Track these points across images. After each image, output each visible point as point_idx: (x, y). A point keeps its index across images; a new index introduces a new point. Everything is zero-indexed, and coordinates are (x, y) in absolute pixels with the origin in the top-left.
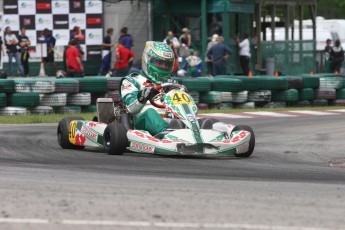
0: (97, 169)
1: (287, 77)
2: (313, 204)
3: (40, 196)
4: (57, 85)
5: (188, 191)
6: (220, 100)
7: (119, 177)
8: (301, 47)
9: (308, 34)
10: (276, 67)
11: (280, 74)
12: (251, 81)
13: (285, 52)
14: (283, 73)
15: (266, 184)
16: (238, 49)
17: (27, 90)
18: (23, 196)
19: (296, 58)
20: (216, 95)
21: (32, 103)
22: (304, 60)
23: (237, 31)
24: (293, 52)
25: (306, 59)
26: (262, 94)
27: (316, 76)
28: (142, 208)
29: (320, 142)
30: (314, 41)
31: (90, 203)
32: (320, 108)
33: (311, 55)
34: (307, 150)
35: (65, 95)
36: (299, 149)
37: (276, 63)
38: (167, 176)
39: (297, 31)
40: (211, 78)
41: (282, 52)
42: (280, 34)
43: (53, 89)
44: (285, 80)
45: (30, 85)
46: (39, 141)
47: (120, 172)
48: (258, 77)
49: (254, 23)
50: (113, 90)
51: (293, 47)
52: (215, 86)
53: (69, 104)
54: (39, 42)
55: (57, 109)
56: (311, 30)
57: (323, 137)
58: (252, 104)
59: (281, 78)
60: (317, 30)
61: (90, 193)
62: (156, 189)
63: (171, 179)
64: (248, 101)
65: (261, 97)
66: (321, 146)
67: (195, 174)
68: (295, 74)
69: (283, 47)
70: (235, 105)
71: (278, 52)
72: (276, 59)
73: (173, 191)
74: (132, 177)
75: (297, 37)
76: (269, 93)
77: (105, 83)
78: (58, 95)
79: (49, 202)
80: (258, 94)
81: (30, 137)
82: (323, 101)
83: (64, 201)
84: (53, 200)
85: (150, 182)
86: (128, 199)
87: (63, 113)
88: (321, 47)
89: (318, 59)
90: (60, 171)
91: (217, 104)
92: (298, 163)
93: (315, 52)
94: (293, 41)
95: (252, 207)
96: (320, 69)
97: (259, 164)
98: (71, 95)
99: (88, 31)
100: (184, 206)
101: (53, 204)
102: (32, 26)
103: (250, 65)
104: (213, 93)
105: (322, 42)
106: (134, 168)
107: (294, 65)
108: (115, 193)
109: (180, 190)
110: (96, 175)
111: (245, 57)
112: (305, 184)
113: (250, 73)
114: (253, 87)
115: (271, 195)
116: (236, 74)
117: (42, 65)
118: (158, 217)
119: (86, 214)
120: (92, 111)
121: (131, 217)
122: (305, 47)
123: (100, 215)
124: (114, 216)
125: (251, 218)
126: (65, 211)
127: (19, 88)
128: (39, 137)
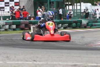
0: (17, 47)
1: (73, 20)
2: (79, 57)
3: (1, 55)
5: (44, 53)
7: (23, 49)
9: (79, 8)
12: (62, 21)
15: (66, 51)
16: (59, 12)
22: (78, 15)
23: (58, 7)
25: (78, 14)
26: (66, 25)
27: (81, 19)
28: (30, 58)
29: (82, 39)
30: (80, 10)
31: (15, 57)
32: (82, 29)
33: (80, 14)
34: (78, 41)
35: (8, 26)
36: (75, 41)
38: (38, 49)
39: (75, 7)
43: (5, 24)
48: (64, 20)
50: (22, 24)
51: (74, 11)
53: (9, 28)
55: (6, 30)
56: (80, 6)
57: (83, 37)
58: (62, 28)
60: (81, 6)
61: (15, 54)
62: (34, 53)
63: (39, 50)
64: (61, 27)
66: (82, 40)
68: (75, 19)
73: (39, 53)
74: (27, 49)
75: (75, 8)
76: (67, 25)
77: (20, 22)
80: (64, 25)
82: (83, 27)
83: (7, 56)
85: (32, 51)
86: (26, 55)
88: (82, 11)
89: (82, 15)
90: (7, 48)
92: (76, 45)
93: (81, 13)
94: (74, 10)
95: (62, 57)
96: (82, 18)
97: (65, 45)
98: (10, 26)
99: (15, 7)
100: (42, 57)
101: (4, 57)
103: (62, 17)
105: (83, 10)
106: (28, 47)
107: (75, 16)
108: (22, 54)
109: (41, 53)
110: (17, 49)
111: (60, 14)
112: (77, 51)
113: (62, 19)
114: (63, 23)
115: (68, 54)
116: (58, 19)
118: (34, 61)
119: (14, 60)
120: (16, 30)
121: (27, 61)
122: (78, 11)
123: (18, 60)
124: (22, 61)
125: (62, 61)
126: (8, 59)
128: (0, 38)
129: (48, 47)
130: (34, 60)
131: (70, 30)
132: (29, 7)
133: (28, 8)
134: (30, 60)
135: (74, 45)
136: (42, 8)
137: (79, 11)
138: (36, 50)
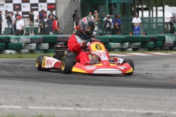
0: (49, 81)
2: (157, 99)
3: (19, 94)
4: (31, 39)
5: (94, 92)
6: (115, 47)
7: (60, 85)
8: (157, 20)
9: (160, 14)
11: (146, 34)
13: (149, 23)
15: (134, 89)
17: (16, 42)
19: (154, 26)
20: (113, 45)
21: (18, 48)
22: (158, 27)
23: (124, 12)
24: (152, 23)
26: (136, 44)
28: (70, 101)
30: (163, 18)
31: (44, 98)
32: (165, 51)
33: (162, 25)
34: (157, 72)
35: (35, 44)
36: (152, 72)
37: (144, 29)
39: (154, 13)
40: (110, 36)
41: (147, 23)
42: (146, 14)
43: (29, 41)
44: (148, 37)
45: (18, 39)
46: (21, 67)
47: (61, 83)
49: (133, 8)
50: (60, 42)
51: (153, 21)
52: (112, 40)
53: (37, 49)
54: (23, 17)
55: (31, 51)
56: (162, 12)
57: (166, 66)
58: (131, 49)
59: (146, 36)
60: (165, 12)
61: (44, 93)
62: (78, 92)
63: (86, 87)
64: (129, 48)
66: (165, 70)
67: (99, 84)
68: (154, 34)
69: (147, 20)
70: (122, 50)
72: (144, 26)
73: (87, 92)
74: (67, 86)
75: (154, 16)
76: (139, 43)
77: (56, 38)
78: (32, 44)
79: (23, 97)
80: (134, 44)
81: (16, 65)
82: (167, 48)
83: (31, 97)
84: (25, 96)
85: (75, 88)
86: (63, 96)
87: (34, 53)
88: (167, 21)
89: (166, 27)
90: (30, 82)
91: (113, 49)
93: (164, 23)
94: (153, 18)
95: (126, 101)
96: (166, 32)
98: (38, 44)
99: (48, 12)
100: (91, 100)
101: (25, 99)
104: (111, 43)
105: (168, 18)
106: (68, 81)
107: (153, 30)
108: (57, 93)
109: (90, 92)
112: (155, 89)
114: (131, 41)
115: (137, 95)
116: (123, 34)
118: (78, 105)
119: (41, 104)
120: (49, 52)
121: (64, 105)
122: (159, 20)
123: (48, 104)
124: (55, 105)
125: (125, 106)
126: (30, 102)
127: (12, 41)
128: (21, 65)
130: (76, 103)
133: (70, 14)
134: (71, 103)
135: (150, 79)
136: (95, 15)
137: (161, 20)
138: (83, 86)
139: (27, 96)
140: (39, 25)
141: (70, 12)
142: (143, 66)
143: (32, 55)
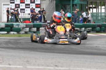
0: (38, 51)
1: (97, 24)
3: (20, 59)
4: (26, 25)
5: (66, 58)
7: (44, 53)
10: (93, 21)
11: (94, 23)
12: (85, 25)
13: (96, 16)
14: (95, 22)
15: (89, 56)
17: (17, 27)
18: (15, 59)
19: (100, 18)
21: (18, 31)
22: (102, 18)
23: (81, 9)
24: (98, 16)
26: (89, 29)
28: (52, 63)
30: (105, 13)
31: (36, 61)
35: (28, 28)
37: (93, 19)
39: (100, 10)
41: (95, 16)
42: (95, 10)
44: (96, 25)
45: (18, 25)
46: (20, 42)
49: (87, 7)
51: (99, 15)
53: (30, 31)
54: (21, 12)
55: (26, 33)
59: (95, 24)
61: (35, 58)
62: (56, 57)
63: (60, 54)
64: (84, 31)
65: (89, 30)
67: (68, 53)
68: (99, 23)
69: (95, 14)
71: (94, 16)
72: (93, 18)
73: (61, 58)
74: (49, 54)
76: (91, 28)
77: (41, 25)
78: (26, 28)
79: (23, 61)
80: (88, 29)
81: (18, 41)
83: (28, 61)
85: (54, 55)
92: (100, 50)
94: (99, 13)
98: (30, 28)
99: (36, 9)
102: (19, 7)
106: (49, 51)
107: (99, 20)
108: (43, 59)
109: (63, 58)
110: (37, 53)
113: (85, 22)
117: (22, 19)
118: (56, 66)
126: (28, 64)
127: (15, 26)
128: (20, 41)
129: (70, 52)
131: (94, 34)
132: (51, 9)
134: (52, 65)
135: (98, 50)
138: (58, 54)
139: (26, 60)
140: (31, 17)
141: (49, 9)
142: (94, 42)
143: (26, 35)
